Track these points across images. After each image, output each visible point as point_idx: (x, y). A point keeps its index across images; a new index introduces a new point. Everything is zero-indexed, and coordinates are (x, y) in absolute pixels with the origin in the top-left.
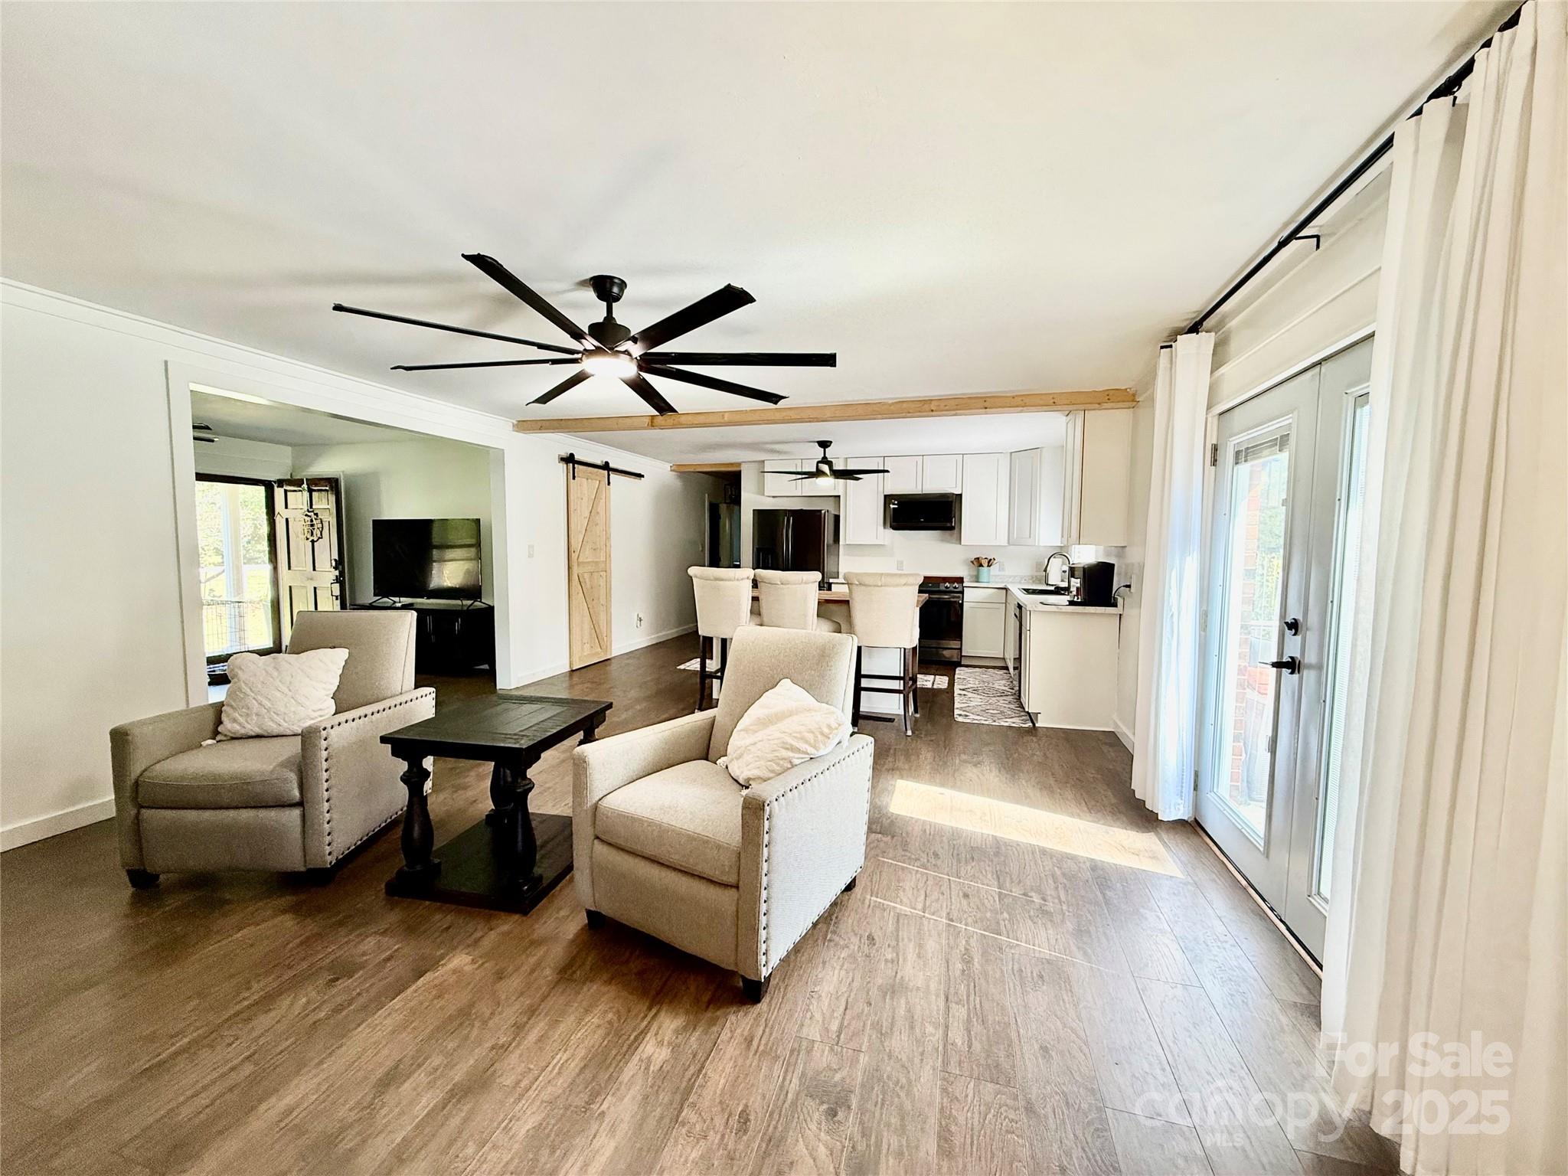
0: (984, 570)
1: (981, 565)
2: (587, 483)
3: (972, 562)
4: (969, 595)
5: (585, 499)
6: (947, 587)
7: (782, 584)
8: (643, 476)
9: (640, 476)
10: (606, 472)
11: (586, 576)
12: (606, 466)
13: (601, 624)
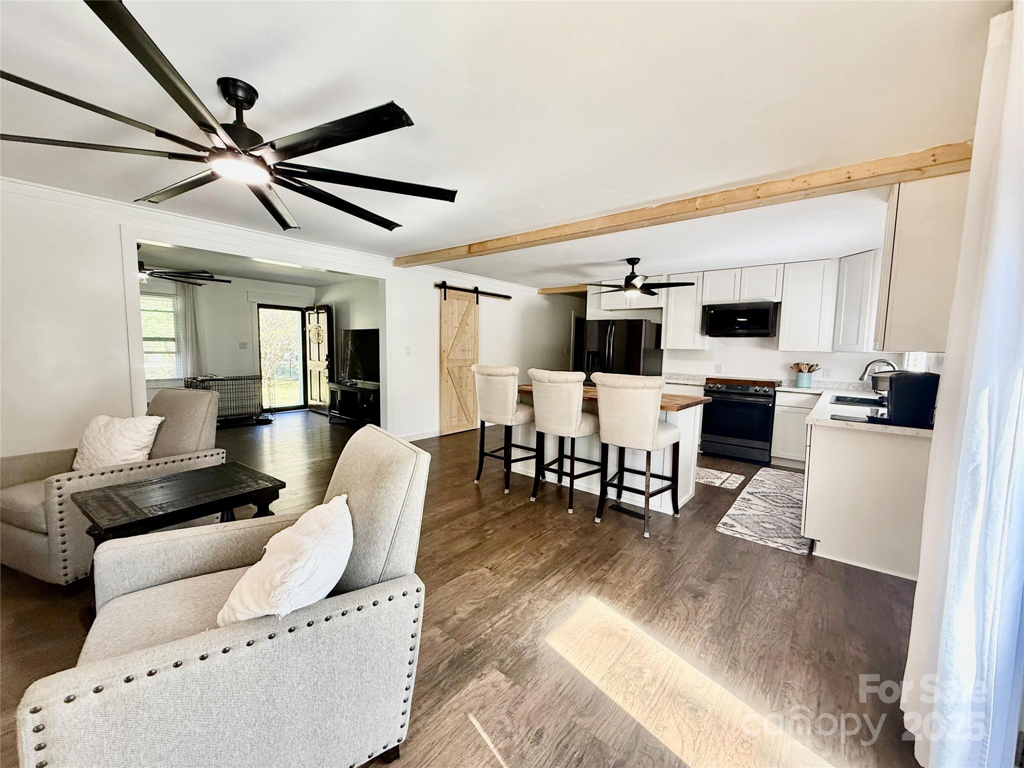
0: (805, 375)
1: (801, 371)
2: (457, 303)
3: (791, 367)
4: (781, 399)
5: (456, 315)
6: (756, 390)
7: (550, 382)
8: (510, 298)
9: (508, 297)
10: (476, 294)
11: (456, 370)
12: (476, 291)
13: (469, 406)
